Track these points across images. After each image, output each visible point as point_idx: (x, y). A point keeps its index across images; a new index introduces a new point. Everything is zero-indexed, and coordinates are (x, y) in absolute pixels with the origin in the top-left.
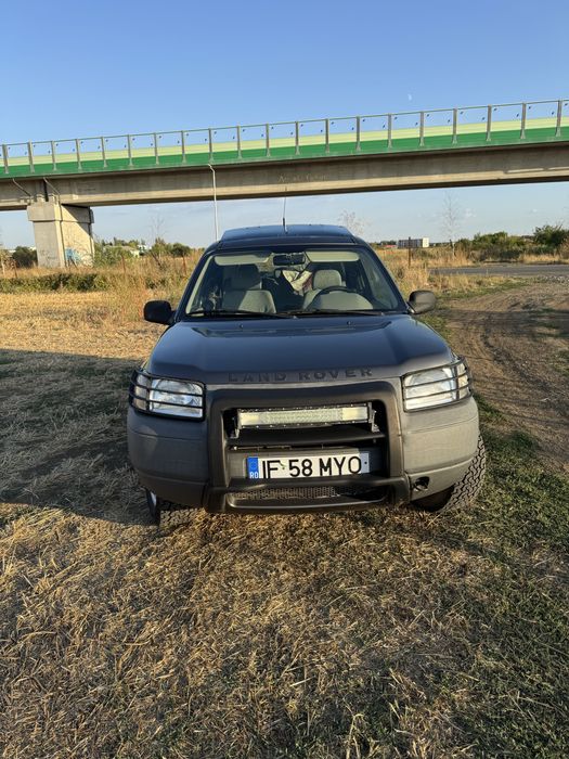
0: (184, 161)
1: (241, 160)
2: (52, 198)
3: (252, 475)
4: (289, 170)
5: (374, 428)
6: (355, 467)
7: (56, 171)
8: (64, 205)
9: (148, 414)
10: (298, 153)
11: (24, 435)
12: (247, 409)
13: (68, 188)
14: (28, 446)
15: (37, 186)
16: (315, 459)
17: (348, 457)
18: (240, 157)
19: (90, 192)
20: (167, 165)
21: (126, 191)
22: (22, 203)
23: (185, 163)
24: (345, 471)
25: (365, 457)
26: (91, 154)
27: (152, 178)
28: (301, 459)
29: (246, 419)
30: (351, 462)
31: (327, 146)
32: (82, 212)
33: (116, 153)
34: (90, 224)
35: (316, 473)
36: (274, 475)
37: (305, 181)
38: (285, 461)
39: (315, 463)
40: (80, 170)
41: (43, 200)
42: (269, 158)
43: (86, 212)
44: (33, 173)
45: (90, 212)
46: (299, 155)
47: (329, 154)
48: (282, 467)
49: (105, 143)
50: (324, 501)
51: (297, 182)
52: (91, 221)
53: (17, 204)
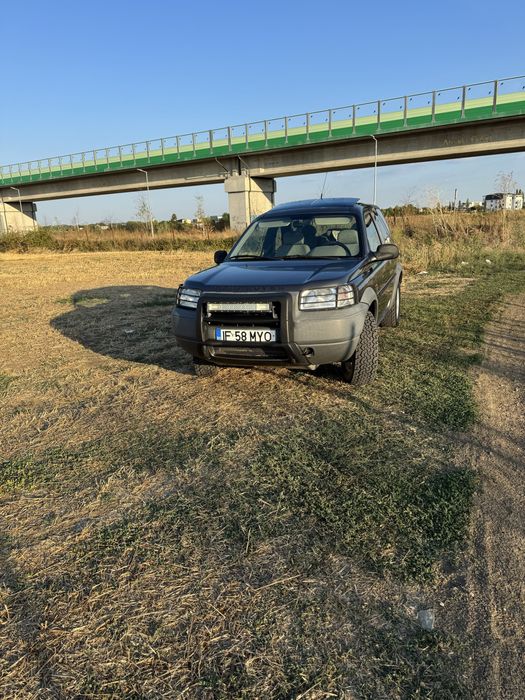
0: (354, 133)
1: (406, 127)
2: (244, 172)
3: (218, 338)
4: (454, 133)
5: (275, 316)
6: (268, 338)
7: (248, 149)
8: (252, 177)
9: (180, 307)
10: (463, 116)
11: (160, 334)
12: (211, 302)
13: (255, 163)
14: (160, 339)
15: (234, 163)
16: (248, 332)
17: (264, 332)
18: (405, 125)
19: (273, 165)
20: (339, 138)
21: (303, 163)
22: (222, 177)
23: (354, 135)
24: (263, 340)
25: (273, 332)
26: (276, 132)
27: (326, 150)
28: (241, 331)
29: (212, 307)
30: (266, 335)
31: (494, 107)
32: (267, 183)
33: (297, 129)
34: (273, 193)
35: (248, 340)
36: (228, 339)
37: (470, 143)
38: (233, 331)
39: (248, 334)
40: (267, 147)
41: (237, 174)
42: (434, 123)
43: (270, 183)
44: (231, 151)
45: (274, 183)
46: (464, 118)
47: (496, 115)
48: (232, 335)
49: (288, 123)
50: (260, 358)
51: (461, 144)
52: (274, 190)
53: (218, 178)
